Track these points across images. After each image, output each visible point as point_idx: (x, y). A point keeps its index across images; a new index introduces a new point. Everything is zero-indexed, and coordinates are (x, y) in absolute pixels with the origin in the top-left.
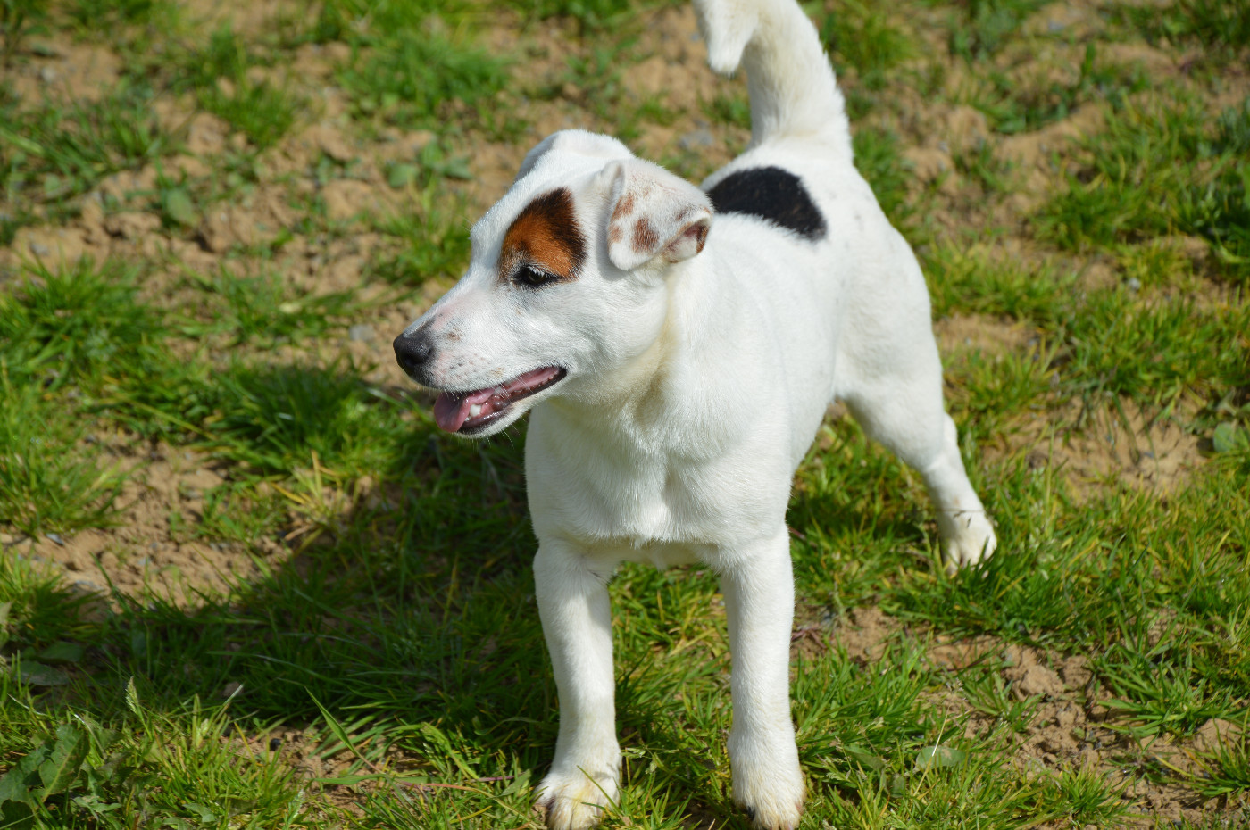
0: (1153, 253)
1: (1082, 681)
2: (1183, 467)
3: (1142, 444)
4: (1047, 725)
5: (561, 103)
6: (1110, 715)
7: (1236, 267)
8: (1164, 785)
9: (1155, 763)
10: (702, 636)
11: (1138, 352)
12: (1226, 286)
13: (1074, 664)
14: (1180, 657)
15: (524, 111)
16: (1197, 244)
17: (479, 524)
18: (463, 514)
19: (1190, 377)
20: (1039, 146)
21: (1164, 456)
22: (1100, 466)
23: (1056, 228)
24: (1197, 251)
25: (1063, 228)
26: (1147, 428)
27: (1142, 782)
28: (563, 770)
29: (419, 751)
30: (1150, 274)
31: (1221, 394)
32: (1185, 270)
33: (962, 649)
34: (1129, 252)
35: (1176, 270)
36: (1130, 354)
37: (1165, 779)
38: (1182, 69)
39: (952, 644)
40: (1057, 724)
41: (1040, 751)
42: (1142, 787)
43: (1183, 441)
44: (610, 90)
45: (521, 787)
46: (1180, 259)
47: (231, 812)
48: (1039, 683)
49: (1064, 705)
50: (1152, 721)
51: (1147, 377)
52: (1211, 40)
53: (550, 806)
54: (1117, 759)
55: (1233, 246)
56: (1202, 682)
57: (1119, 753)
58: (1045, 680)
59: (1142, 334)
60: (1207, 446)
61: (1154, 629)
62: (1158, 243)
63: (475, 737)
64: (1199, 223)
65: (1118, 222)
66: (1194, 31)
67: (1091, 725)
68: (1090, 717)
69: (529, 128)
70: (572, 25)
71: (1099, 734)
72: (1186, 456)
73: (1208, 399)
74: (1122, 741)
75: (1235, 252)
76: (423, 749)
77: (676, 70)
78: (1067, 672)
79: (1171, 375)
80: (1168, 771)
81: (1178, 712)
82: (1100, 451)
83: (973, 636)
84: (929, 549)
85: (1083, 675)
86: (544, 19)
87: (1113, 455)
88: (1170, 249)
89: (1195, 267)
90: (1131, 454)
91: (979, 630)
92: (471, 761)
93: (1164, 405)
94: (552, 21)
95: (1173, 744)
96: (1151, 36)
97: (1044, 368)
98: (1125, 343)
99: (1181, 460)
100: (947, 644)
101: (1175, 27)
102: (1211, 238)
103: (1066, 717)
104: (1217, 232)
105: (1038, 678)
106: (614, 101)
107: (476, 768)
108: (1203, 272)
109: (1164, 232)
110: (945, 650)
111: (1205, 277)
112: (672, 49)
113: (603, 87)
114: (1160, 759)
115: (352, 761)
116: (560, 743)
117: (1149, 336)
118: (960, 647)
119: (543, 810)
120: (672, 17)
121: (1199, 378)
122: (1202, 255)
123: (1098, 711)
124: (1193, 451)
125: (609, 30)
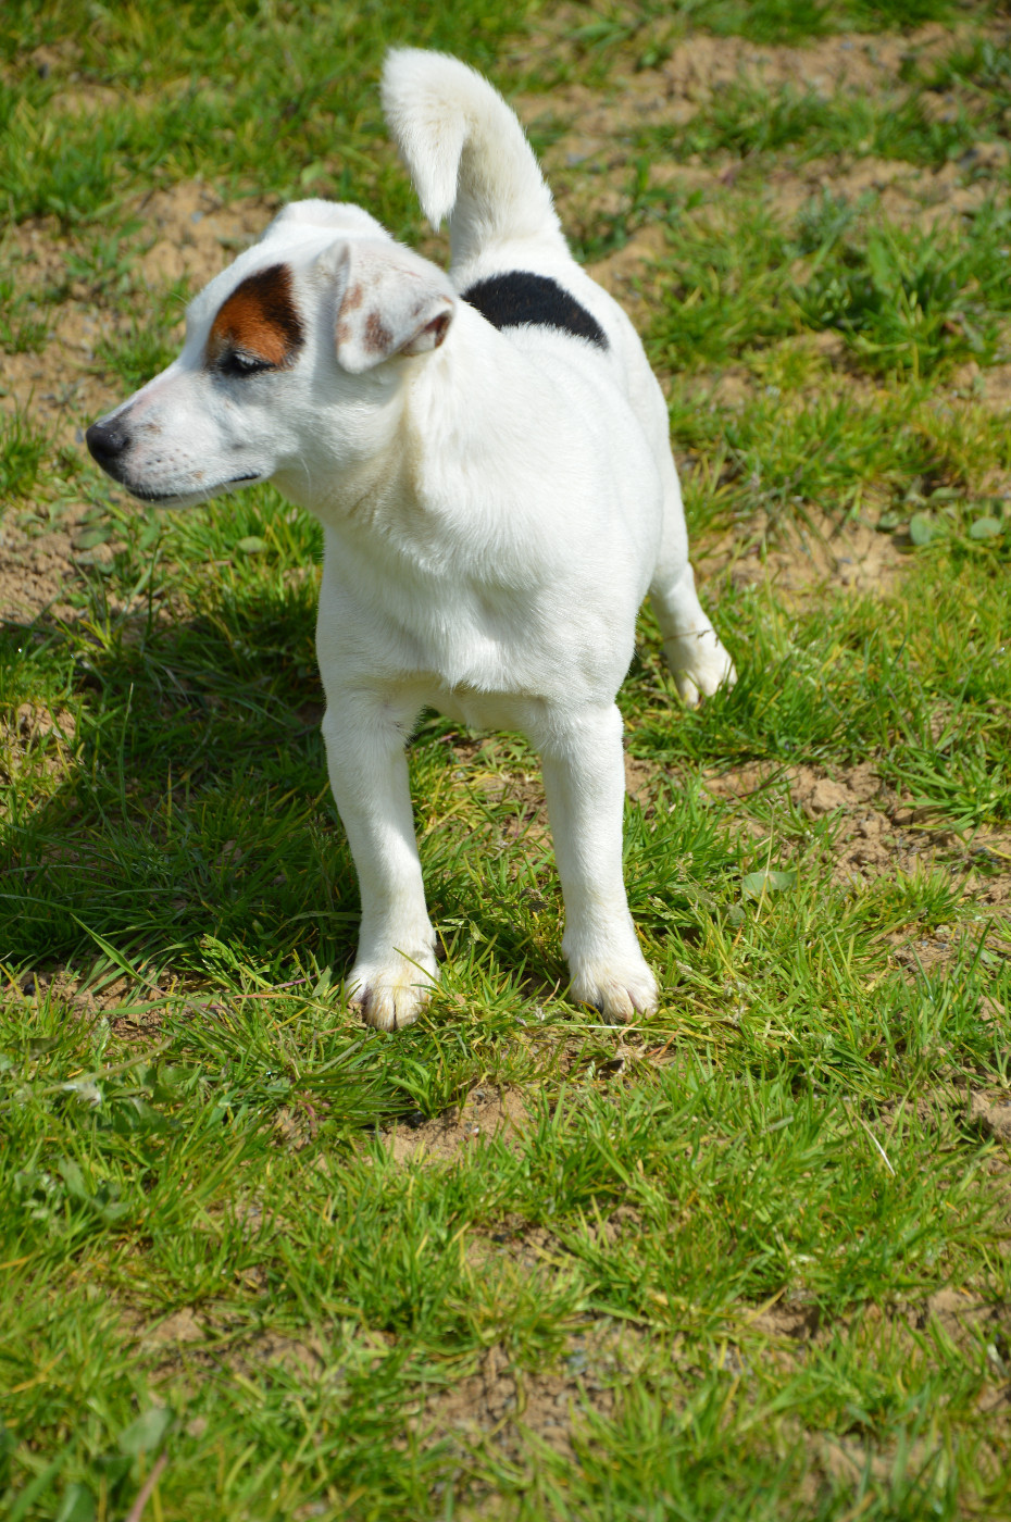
0: (786, 356)
1: (872, 790)
2: (885, 568)
3: (838, 551)
4: (853, 838)
5: (72, 305)
6: (917, 816)
7: (875, 357)
8: (997, 876)
9: (982, 853)
10: (452, 811)
11: (810, 455)
12: (867, 379)
13: (860, 773)
14: (969, 747)
15: (39, 316)
16: (829, 340)
17: (162, 737)
18: (143, 730)
19: (869, 473)
20: (612, 274)
21: (863, 559)
22: (802, 578)
23: (665, 352)
24: (831, 347)
25: (672, 349)
26: (836, 533)
27: (972, 877)
28: (373, 957)
29: (200, 970)
30: (786, 377)
31: (904, 486)
32: (823, 367)
33: (732, 780)
34: (758, 360)
35: (814, 370)
36: (801, 458)
37: (996, 870)
38: (725, 181)
39: (720, 776)
40: (863, 835)
41: (855, 866)
42: (972, 882)
43: (876, 542)
44: (125, 283)
45: (325, 988)
46: (815, 358)
47: (32, 1054)
48: (831, 797)
49: (864, 815)
50: (963, 814)
51: (825, 479)
52: (744, 151)
53: (365, 1001)
54: (940, 859)
55: (869, 334)
56: (998, 768)
57: (938, 852)
58: (836, 793)
59: (806, 435)
60: (905, 542)
61: (931, 724)
62: (787, 344)
63: (258, 943)
64: (828, 315)
65: (728, 334)
66: (722, 144)
67: (898, 832)
68: (896, 823)
69: (49, 334)
70: (52, 221)
71: (909, 839)
72: (884, 557)
73: (891, 494)
74: (941, 841)
75: (871, 340)
76: (203, 966)
77: (188, 253)
78: (854, 783)
79: (849, 473)
80: (999, 860)
81: (987, 801)
82: (797, 562)
83: (741, 764)
84: (662, 684)
85: (871, 783)
86: (19, 222)
87: (810, 563)
88: (803, 348)
89: (832, 364)
90: (827, 564)
91: (746, 756)
92: (261, 971)
93: (848, 508)
94: (29, 224)
95: (994, 832)
96: (681, 155)
97: (712, 489)
98: (793, 447)
99: (880, 561)
100: (714, 778)
101: (701, 143)
102: (843, 329)
103: (870, 827)
104: (847, 323)
105: (829, 793)
106: (133, 293)
107: (265, 976)
108: (841, 368)
109: (791, 333)
110: (715, 784)
111: (845, 373)
112: (173, 232)
113: (116, 280)
114: (989, 848)
115: (122, 995)
116: (364, 929)
117: (816, 438)
118: (730, 778)
119: (357, 1006)
120: (163, 201)
121: (879, 472)
122: (837, 350)
123: (902, 815)
124: (891, 551)
125: (96, 222)
